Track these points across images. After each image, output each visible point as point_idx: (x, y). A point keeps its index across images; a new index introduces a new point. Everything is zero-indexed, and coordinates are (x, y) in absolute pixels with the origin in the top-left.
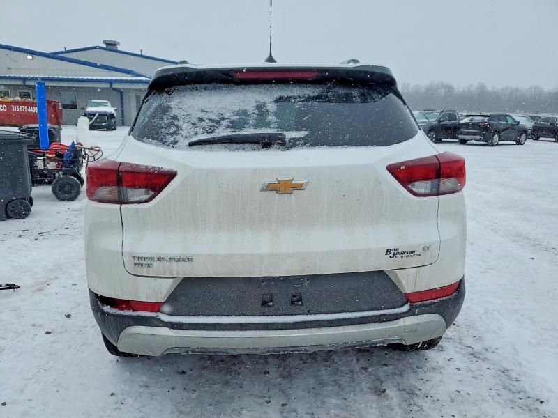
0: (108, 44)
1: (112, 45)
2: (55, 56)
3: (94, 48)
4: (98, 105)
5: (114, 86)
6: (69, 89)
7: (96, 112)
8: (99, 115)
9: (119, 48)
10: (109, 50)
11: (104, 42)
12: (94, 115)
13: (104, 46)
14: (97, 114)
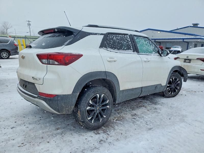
0: (194, 25)
1: (196, 25)
2: (171, 32)
3: (188, 27)
4: (175, 47)
5: (185, 40)
6: (171, 42)
7: (173, 50)
8: (174, 51)
9: (199, 26)
10: (194, 27)
11: (193, 24)
12: (172, 51)
13: (192, 26)
14: (173, 51)
